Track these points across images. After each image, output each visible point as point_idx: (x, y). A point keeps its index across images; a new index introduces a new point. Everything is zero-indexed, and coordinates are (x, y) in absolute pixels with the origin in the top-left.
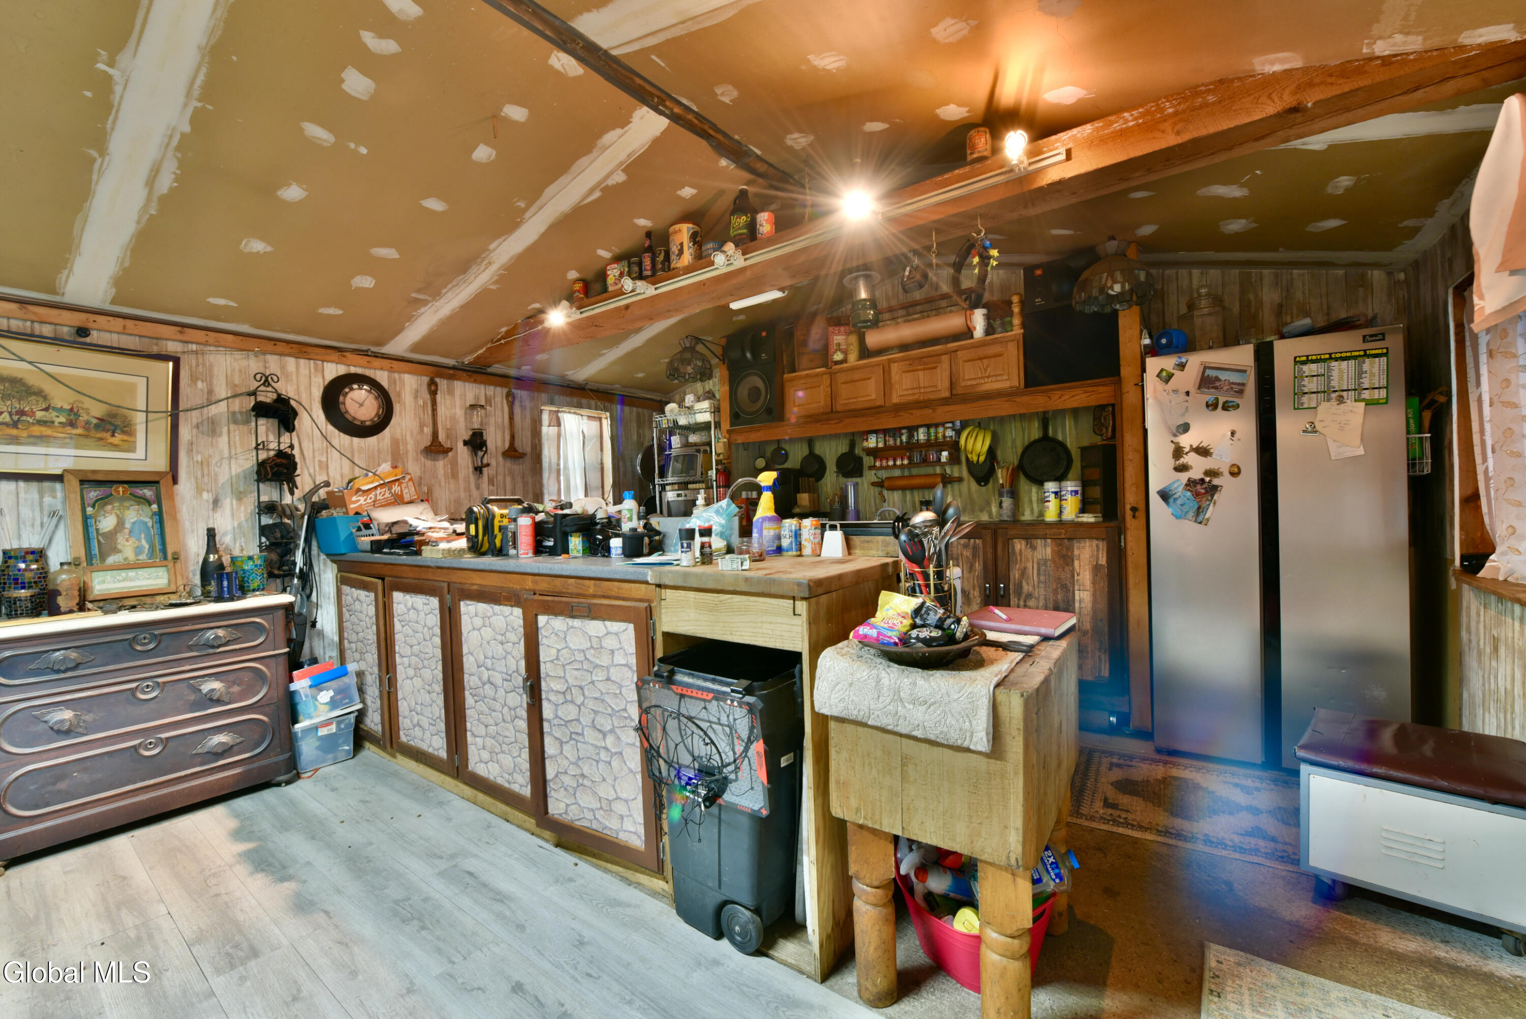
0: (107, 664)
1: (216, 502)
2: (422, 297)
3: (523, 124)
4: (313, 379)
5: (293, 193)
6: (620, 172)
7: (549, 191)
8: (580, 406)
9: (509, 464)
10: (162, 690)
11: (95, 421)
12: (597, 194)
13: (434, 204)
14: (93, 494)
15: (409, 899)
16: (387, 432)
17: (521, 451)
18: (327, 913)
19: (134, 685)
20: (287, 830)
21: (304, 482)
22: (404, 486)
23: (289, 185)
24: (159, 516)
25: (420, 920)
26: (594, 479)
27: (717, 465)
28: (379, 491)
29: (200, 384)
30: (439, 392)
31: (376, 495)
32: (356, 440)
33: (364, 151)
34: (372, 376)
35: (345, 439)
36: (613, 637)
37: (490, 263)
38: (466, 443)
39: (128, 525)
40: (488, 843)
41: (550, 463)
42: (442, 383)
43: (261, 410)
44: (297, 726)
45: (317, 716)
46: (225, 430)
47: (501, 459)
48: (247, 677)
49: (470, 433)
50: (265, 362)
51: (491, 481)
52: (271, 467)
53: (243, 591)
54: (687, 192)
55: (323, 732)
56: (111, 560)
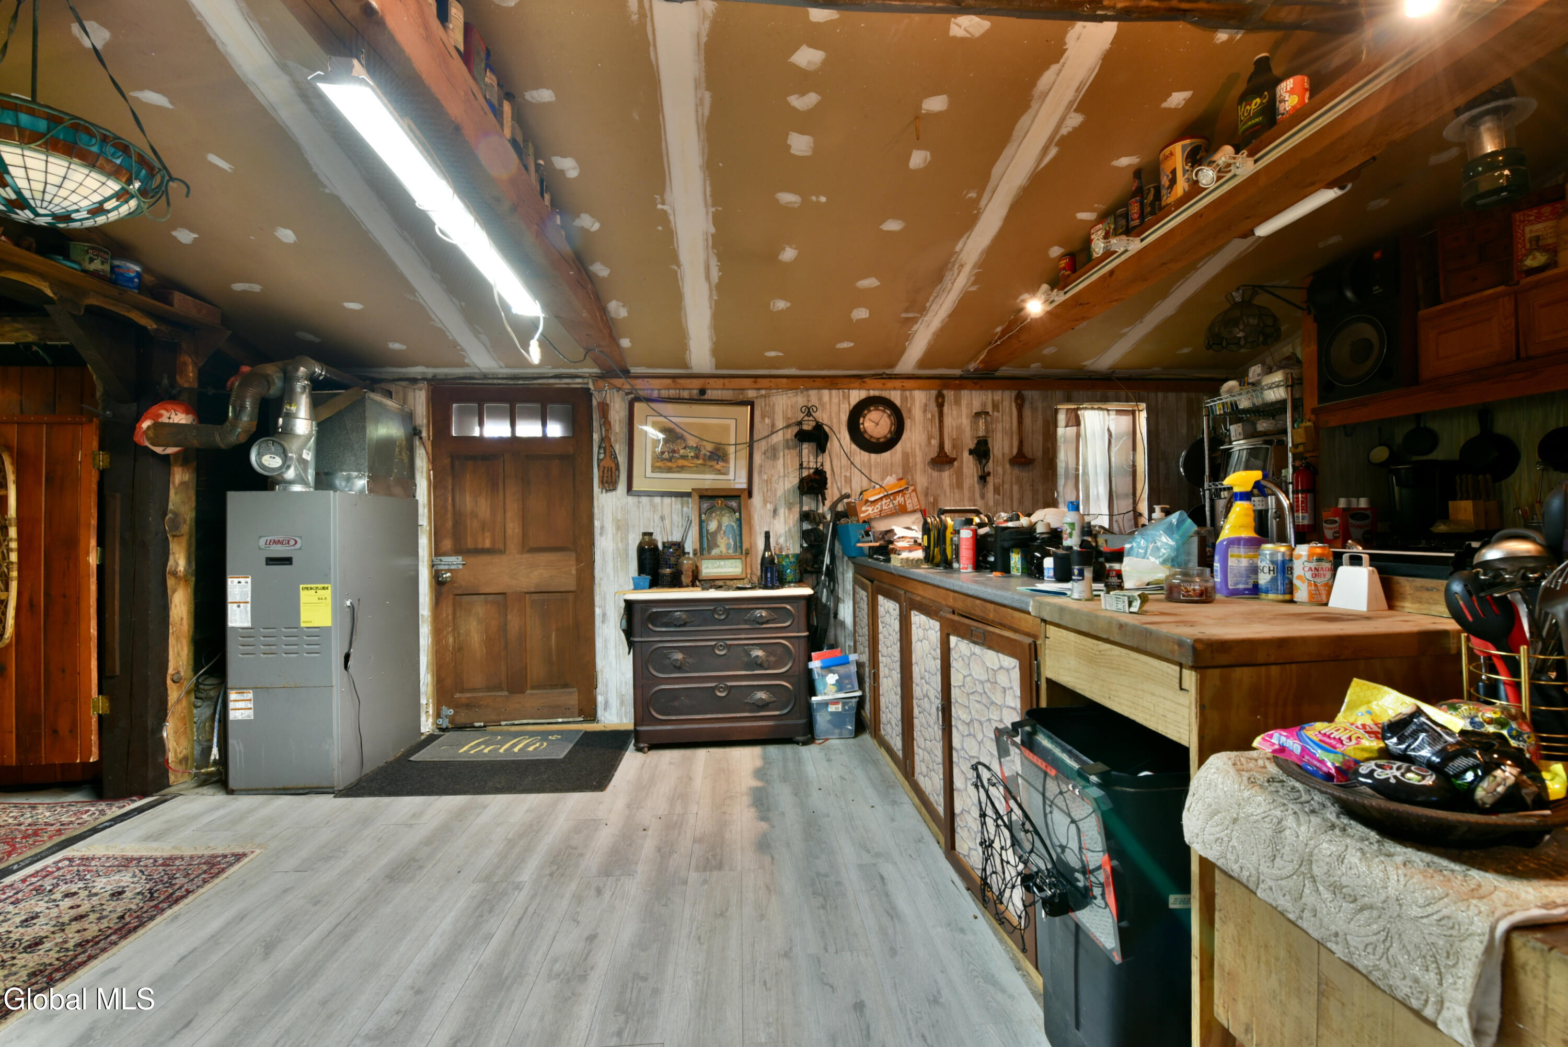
0: (699, 626)
1: (775, 511)
2: (910, 315)
3: (947, 111)
4: (842, 406)
5: (789, 254)
6: (1073, 115)
7: (996, 171)
8: (1105, 400)
9: (1016, 471)
10: (729, 650)
11: (708, 454)
12: (1053, 151)
13: (892, 226)
14: (705, 505)
15: (828, 876)
16: (899, 447)
17: (1030, 456)
18: (773, 858)
19: (713, 643)
20: (785, 781)
21: (832, 493)
22: (907, 496)
23: (784, 249)
24: (739, 520)
25: (825, 899)
26: (1123, 484)
27: (1294, 460)
28: (884, 501)
29: (767, 421)
30: (946, 404)
31: (882, 506)
32: (873, 456)
33: (823, 199)
34: (887, 396)
35: (865, 455)
36: (1005, 673)
37: (962, 266)
38: (971, 452)
39: (724, 528)
40: (911, 856)
41: (1067, 468)
42: (949, 395)
43: (802, 437)
44: (814, 699)
45: (825, 694)
46: (781, 454)
47: (1008, 466)
48: (780, 650)
49: (976, 442)
50: (808, 396)
51: (997, 490)
52: (807, 483)
53: (782, 583)
54: (1177, 99)
55: (832, 708)
56: (715, 552)
